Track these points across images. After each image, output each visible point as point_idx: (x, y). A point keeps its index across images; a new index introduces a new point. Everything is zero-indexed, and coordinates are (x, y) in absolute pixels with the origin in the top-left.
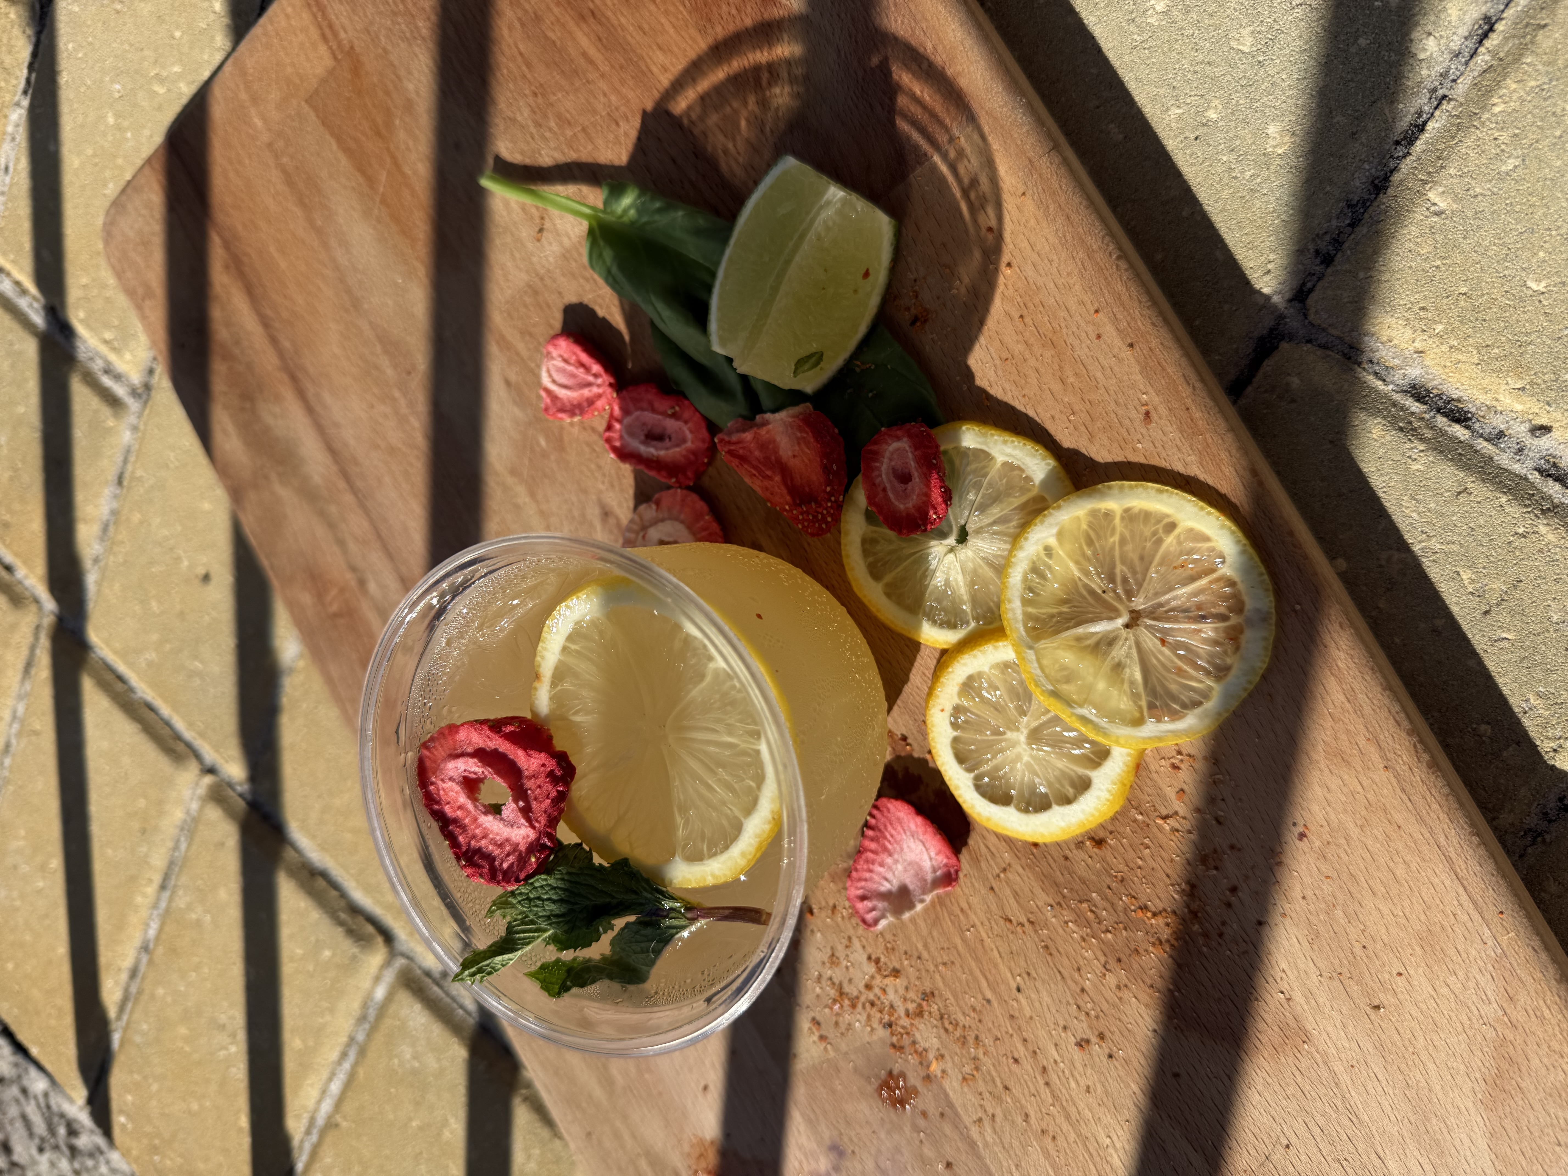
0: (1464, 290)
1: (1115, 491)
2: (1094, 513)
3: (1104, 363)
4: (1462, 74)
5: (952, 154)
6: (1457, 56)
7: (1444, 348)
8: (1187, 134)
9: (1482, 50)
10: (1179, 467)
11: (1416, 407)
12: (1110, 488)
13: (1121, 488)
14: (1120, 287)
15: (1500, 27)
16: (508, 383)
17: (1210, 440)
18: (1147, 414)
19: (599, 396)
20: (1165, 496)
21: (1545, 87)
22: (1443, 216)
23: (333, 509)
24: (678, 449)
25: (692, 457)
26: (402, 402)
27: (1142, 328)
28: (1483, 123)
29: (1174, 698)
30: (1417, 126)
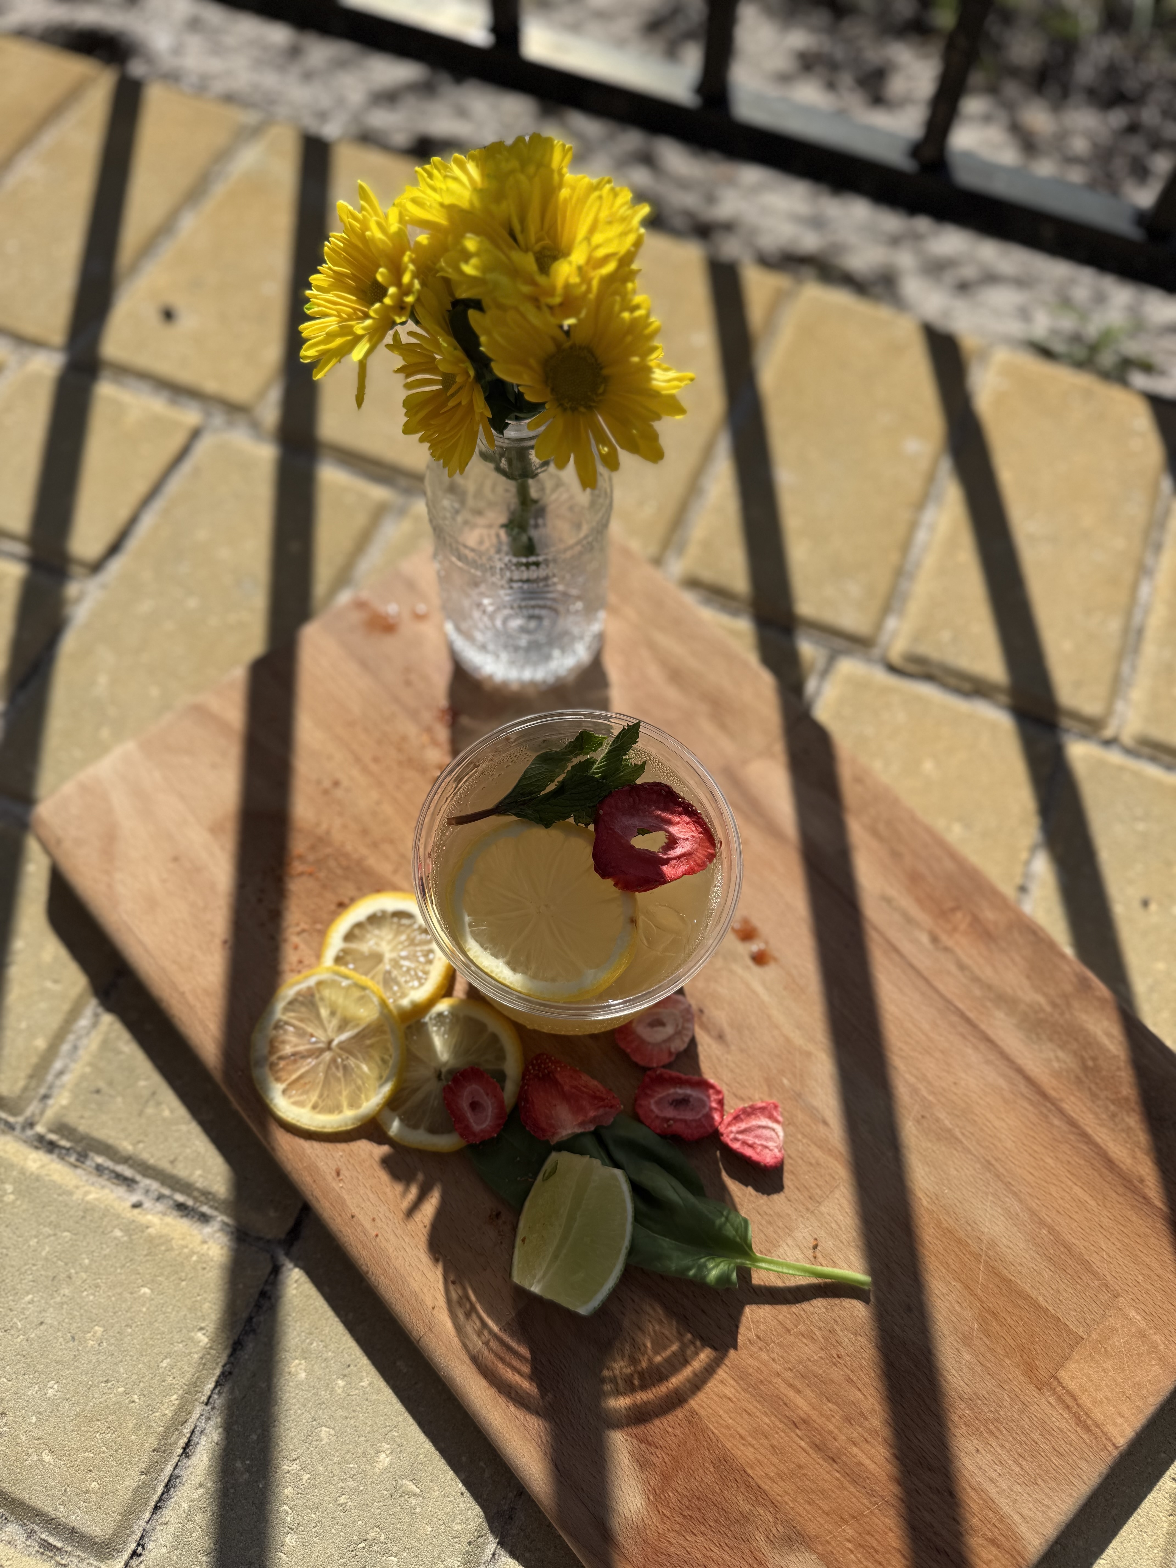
0: (184, 1283)
1: (349, 1122)
2: (359, 1107)
3: (369, 1203)
4: (198, 1419)
5: (486, 1333)
6: (202, 1431)
7: (191, 1246)
8: (355, 1368)
9: (188, 1435)
10: (316, 1145)
11: (205, 1209)
12: (353, 1124)
13: (346, 1125)
14: (364, 1253)
15: (180, 1451)
16: (825, 1123)
17: (299, 1164)
18: (338, 1174)
19: (729, 1124)
20: (321, 1125)
21: (150, 1412)
22: (198, 1327)
23: (977, 992)
24: (660, 1096)
25: (649, 1092)
26: (924, 1093)
27: (347, 1229)
28: (181, 1388)
29: (303, 1004)
30: (220, 1385)
